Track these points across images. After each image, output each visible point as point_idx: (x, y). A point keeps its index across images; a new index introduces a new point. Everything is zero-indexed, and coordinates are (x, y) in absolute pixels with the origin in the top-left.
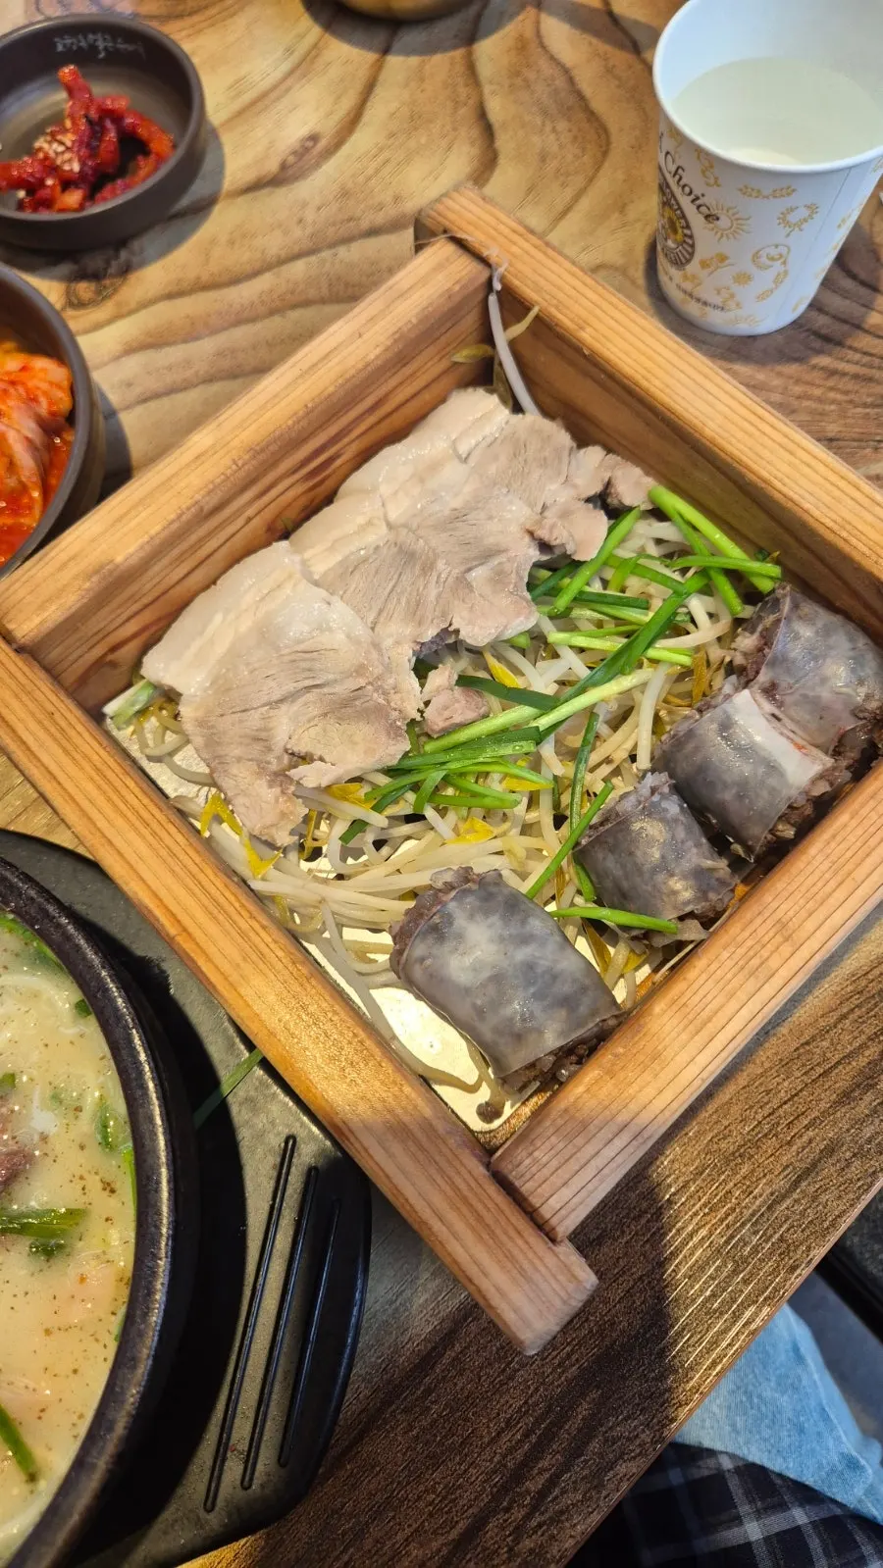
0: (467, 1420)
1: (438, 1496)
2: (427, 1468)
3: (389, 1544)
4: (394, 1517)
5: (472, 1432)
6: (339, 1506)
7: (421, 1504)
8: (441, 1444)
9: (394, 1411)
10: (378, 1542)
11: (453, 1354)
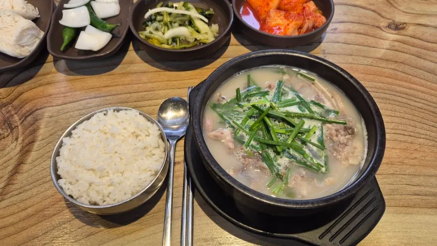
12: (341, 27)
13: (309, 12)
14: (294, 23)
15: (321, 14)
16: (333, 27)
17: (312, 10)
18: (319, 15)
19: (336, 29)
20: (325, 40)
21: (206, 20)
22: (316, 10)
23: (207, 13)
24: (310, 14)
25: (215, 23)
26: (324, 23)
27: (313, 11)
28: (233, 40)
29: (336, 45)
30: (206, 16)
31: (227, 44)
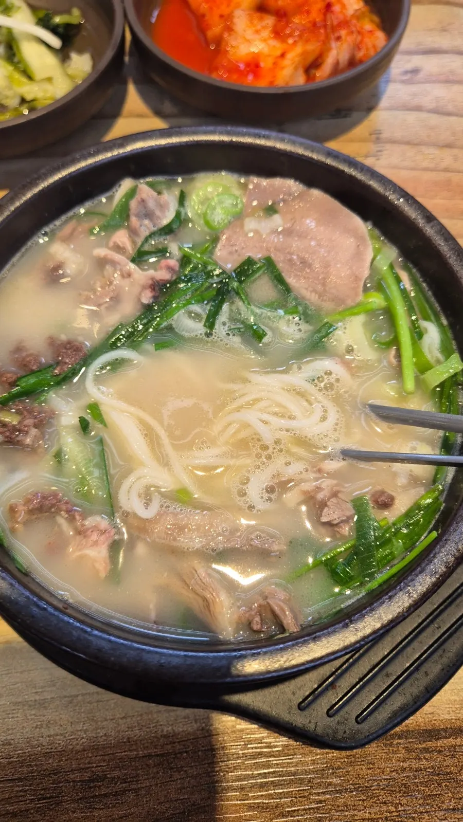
0: (439, 785)
1: (397, 812)
2: (400, 791)
3: (352, 812)
4: (364, 800)
5: (439, 794)
6: (336, 766)
7: (385, 808)
8: (416, 784)
9: (400, 744)
10: (346, 806)
11: (453, 743)
12: (430, 65)
13: (341, 17)
14: (299, 49)
15: (378, 26)
16: (409, 66)
17: (350, 11)
18: (368, 26)
19: (415, 71)
20: (384, 102)
21: (56, 42)
22: (363, 13)
23: (57, 20)
24: (345, 23)
25: (80, 52)
26: (379, 50)
27: (353, 16)
28: (133, 99)
29: (412, 117)
30: (54, 30)
31: (113, 112)
